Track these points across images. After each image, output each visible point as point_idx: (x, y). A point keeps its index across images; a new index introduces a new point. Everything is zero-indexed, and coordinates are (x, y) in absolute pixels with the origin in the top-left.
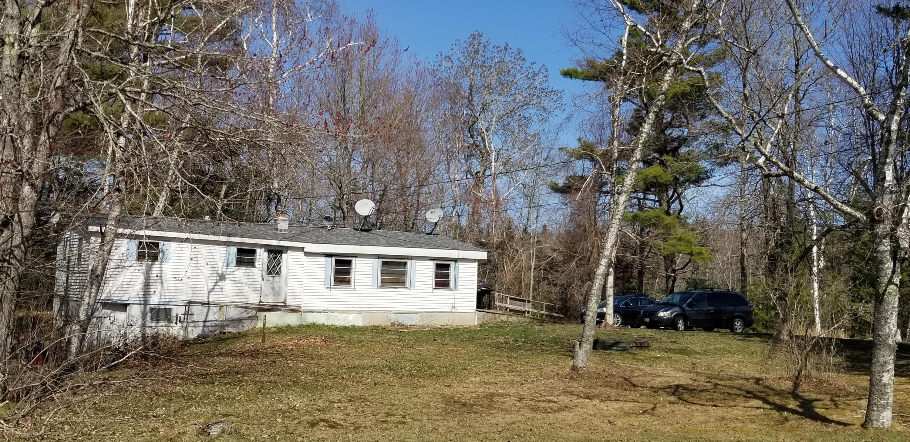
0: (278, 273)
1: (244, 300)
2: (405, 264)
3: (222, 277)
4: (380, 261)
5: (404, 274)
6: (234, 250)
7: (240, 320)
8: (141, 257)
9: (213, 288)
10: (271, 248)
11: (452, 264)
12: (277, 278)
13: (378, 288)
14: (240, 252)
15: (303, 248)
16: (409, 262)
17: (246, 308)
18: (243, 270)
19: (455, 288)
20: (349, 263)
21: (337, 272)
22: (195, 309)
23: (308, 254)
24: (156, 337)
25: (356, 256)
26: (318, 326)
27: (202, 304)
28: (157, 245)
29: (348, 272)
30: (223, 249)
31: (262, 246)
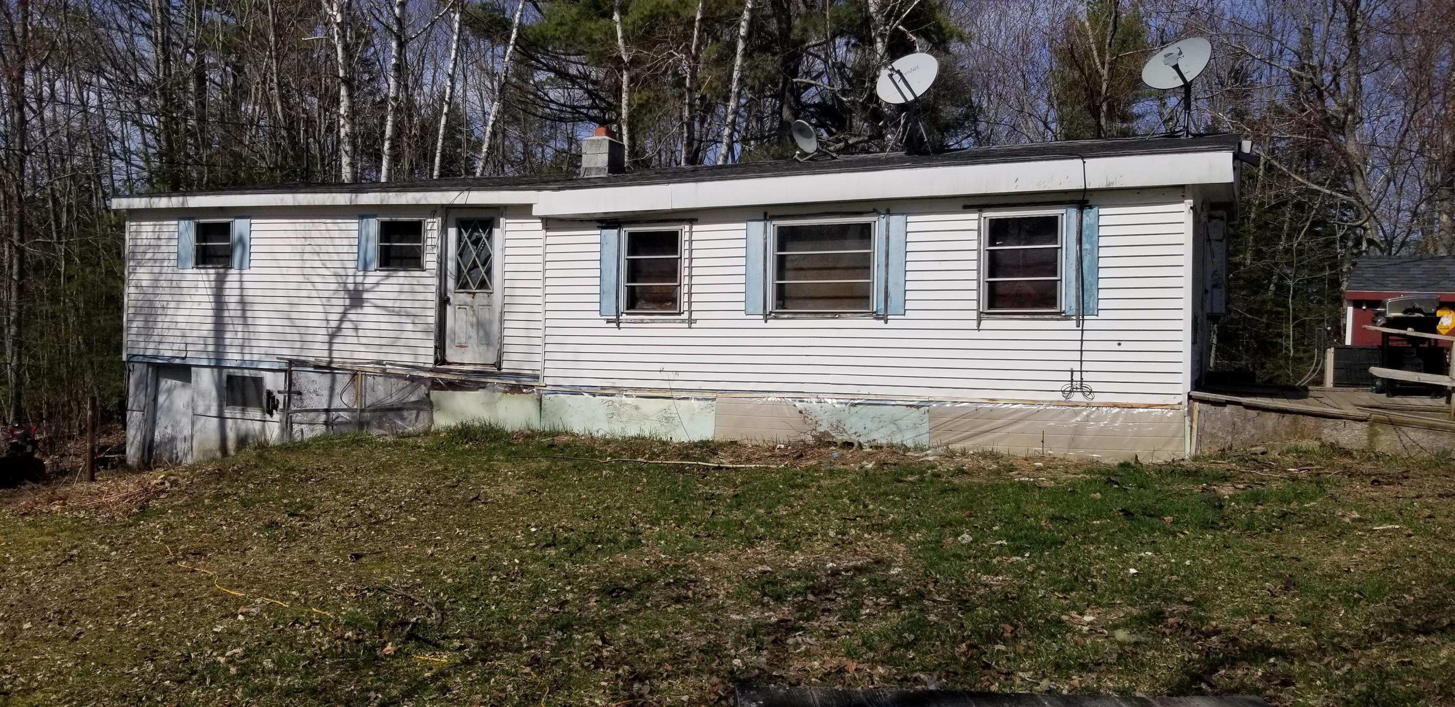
0: (483, 284)
2: (865, 232)
3: (356, 299)
4: (772, 227)
5: (863, 266)
6: (373, 226)
7: (398, 410)
9: (339, 328)
11: (1068, 218)
12: (481, 297)
13: (766, 317)
14: (388, 231)
15: (530, 206)
16: (879, 224)
19: (1082, 312)
20: (671, 242)
21: (634, 271)
22: (308, 380)
23: (551, 223)
25: (692, 216)
27: (317, 367)
28: (225, 230)
30: (353, 225)
31: (433, 210)
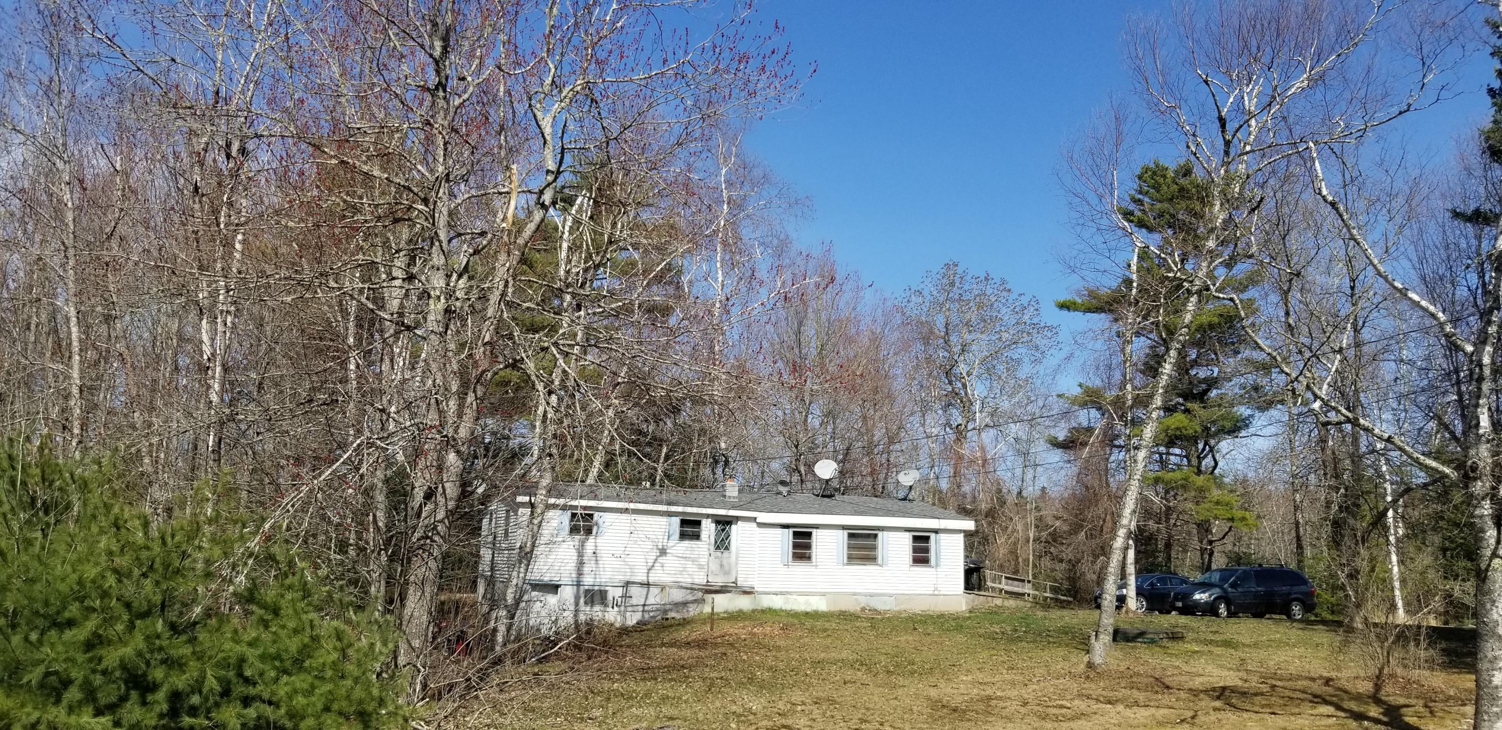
0: (727, 548)
1: (690, 580)
2: (876, 536)
3: (663, 552)
4: (846, 532)
5: (874, 548)
6: (676, 521)
7: (685, 604)
8: (574, 530)
9: (653, 566)
10: (722, 519)
11: (933, 536)
12: (726, 553)
13: (844, 565)
14: (684, 523)
15: (755, 519)
16: (880, 534)
17: (691, 589)
18: (687, 543)
19: (937, 565)
20: (809, 535)
21: (796, 546)
22: (634, 590)
23: (762, 525)
24: (590, 624)
25: (817, 527)
26: (775, 611)
27: (641, 584)
28: (591, 516)
29: (808, 547)
30: (664, 520)
31: (708, 516)
